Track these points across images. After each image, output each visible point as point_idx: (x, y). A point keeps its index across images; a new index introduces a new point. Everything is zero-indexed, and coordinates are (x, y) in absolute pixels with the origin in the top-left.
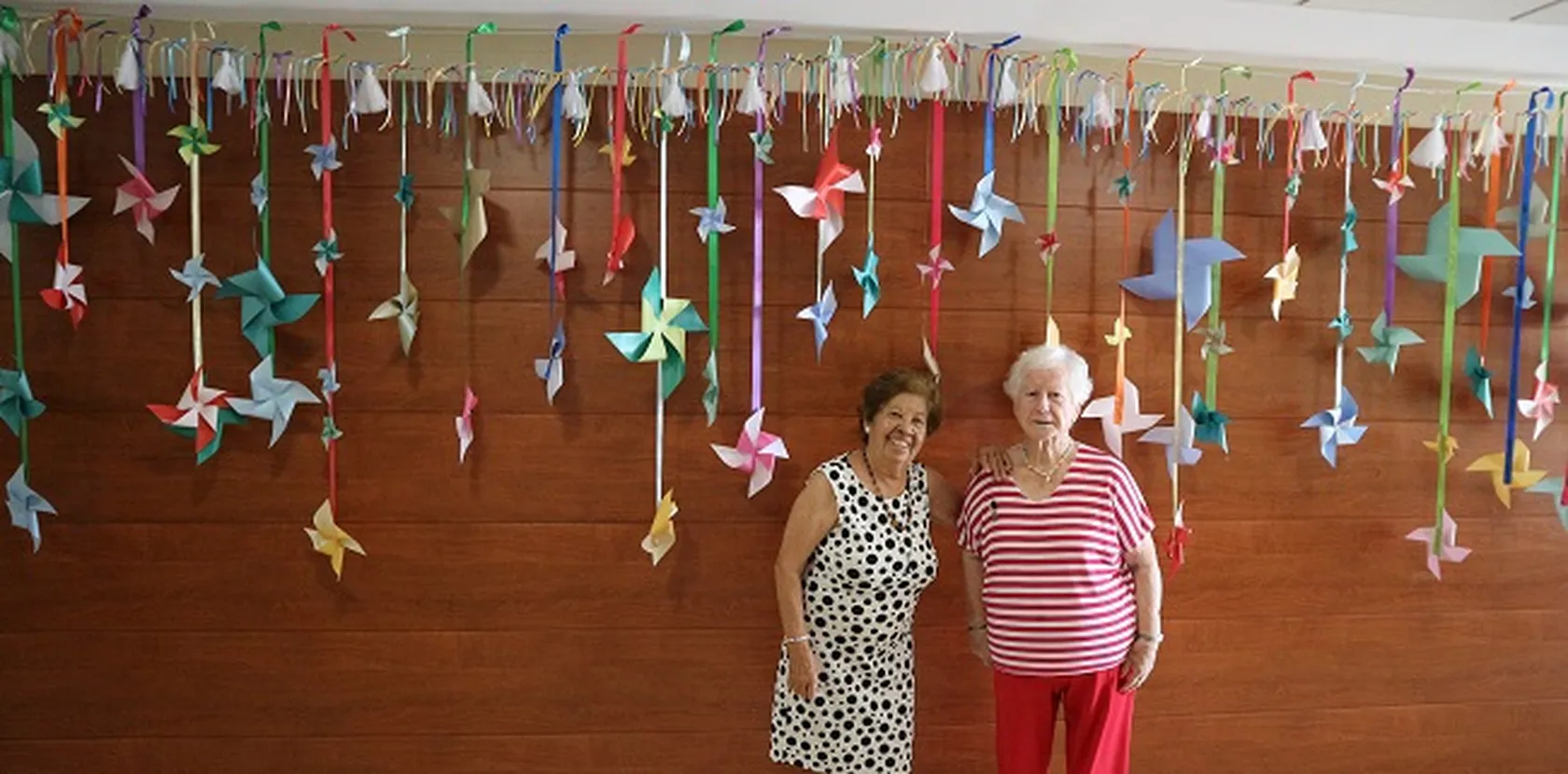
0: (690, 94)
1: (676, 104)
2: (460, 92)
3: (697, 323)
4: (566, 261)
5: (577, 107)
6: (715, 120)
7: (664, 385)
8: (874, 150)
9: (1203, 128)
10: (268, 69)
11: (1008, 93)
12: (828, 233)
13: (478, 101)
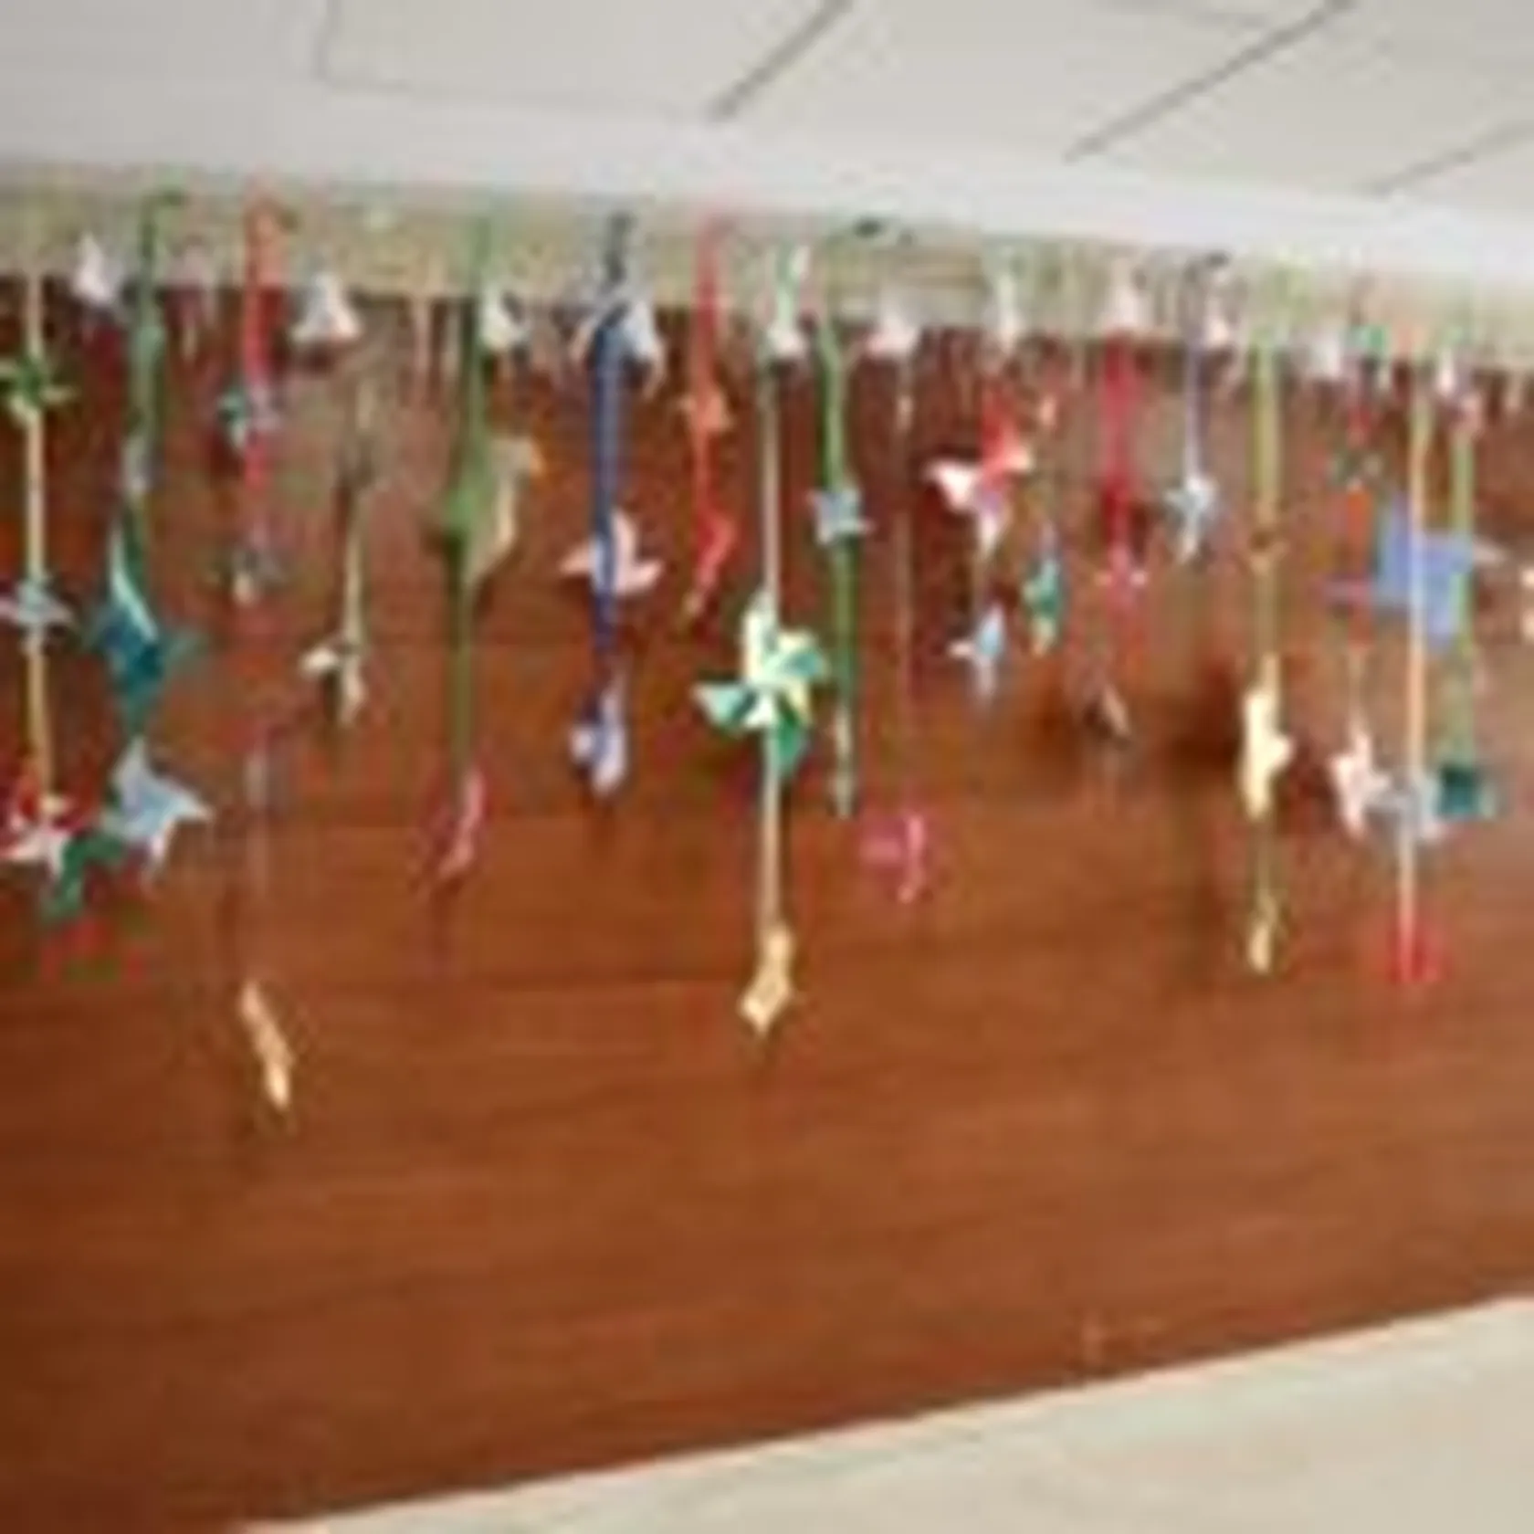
0: (807, 325)
1: (785, 341)
2: (469, 313)
3: (821, 667)
4: (634, 576)
5: (646, 342)
6: (838, 363)
7: (777, 761)
8: (1047, 412)
9: (1446, 380)
10: (164, 271)
11: (1217, 333)
12: (989, 530)
13: (498, 330)
